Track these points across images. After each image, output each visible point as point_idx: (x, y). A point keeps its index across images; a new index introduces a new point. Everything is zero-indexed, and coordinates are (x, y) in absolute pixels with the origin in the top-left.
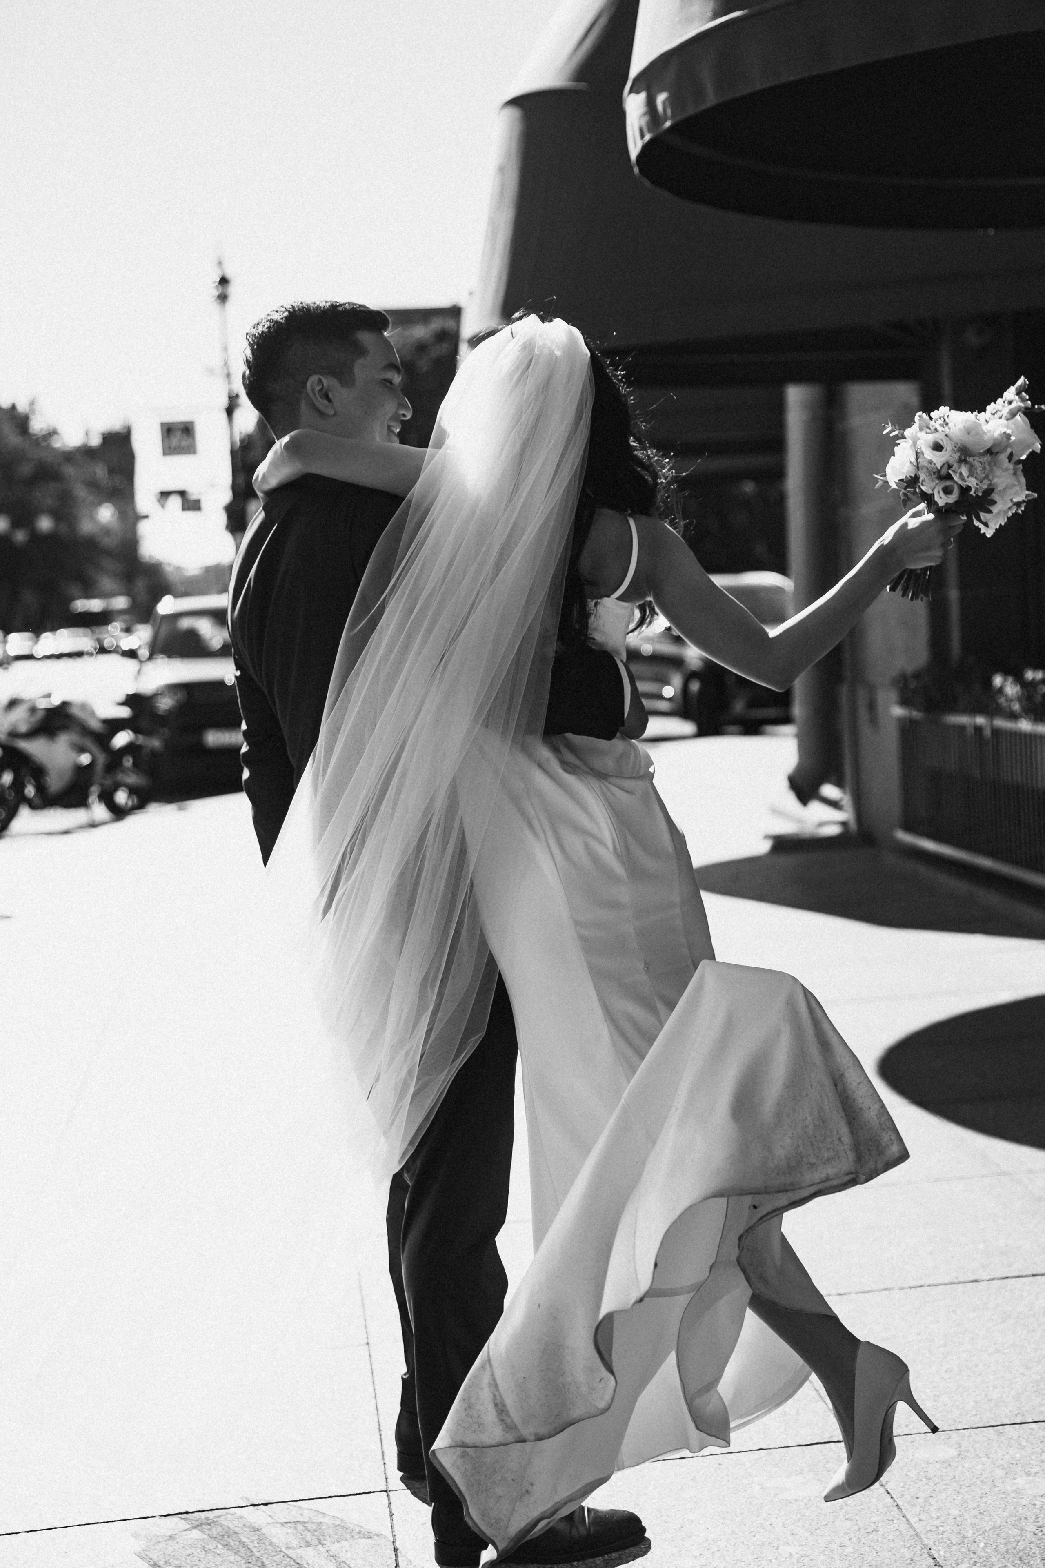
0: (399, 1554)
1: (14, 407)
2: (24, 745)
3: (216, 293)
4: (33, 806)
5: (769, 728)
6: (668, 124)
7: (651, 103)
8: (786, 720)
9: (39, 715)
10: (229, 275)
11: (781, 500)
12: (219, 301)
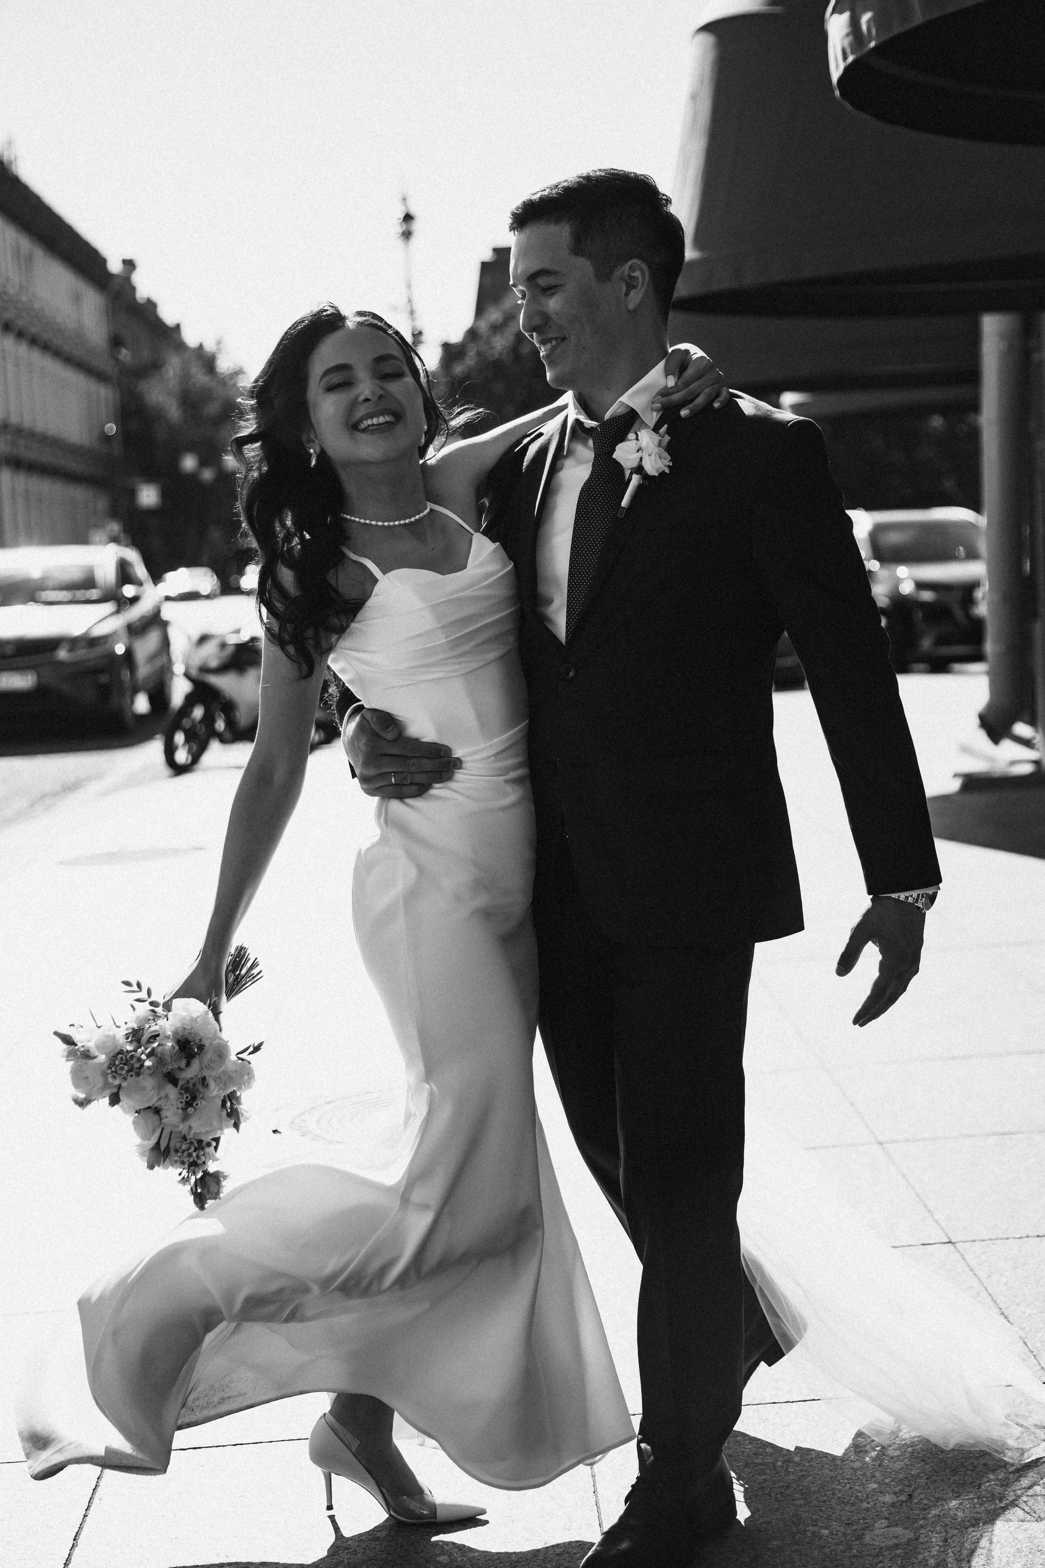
0: (596, 1480)
1: (201, 346)
2: (218, 681)
3: (399, 229)
4: (223, 741)
5: (957, 666)
6: (872, 44)
7: (854, 23)
8: (978, 657)
9: (229, 650)
10: (413, 211)
11: (975, 434)
12: (402, 238)
